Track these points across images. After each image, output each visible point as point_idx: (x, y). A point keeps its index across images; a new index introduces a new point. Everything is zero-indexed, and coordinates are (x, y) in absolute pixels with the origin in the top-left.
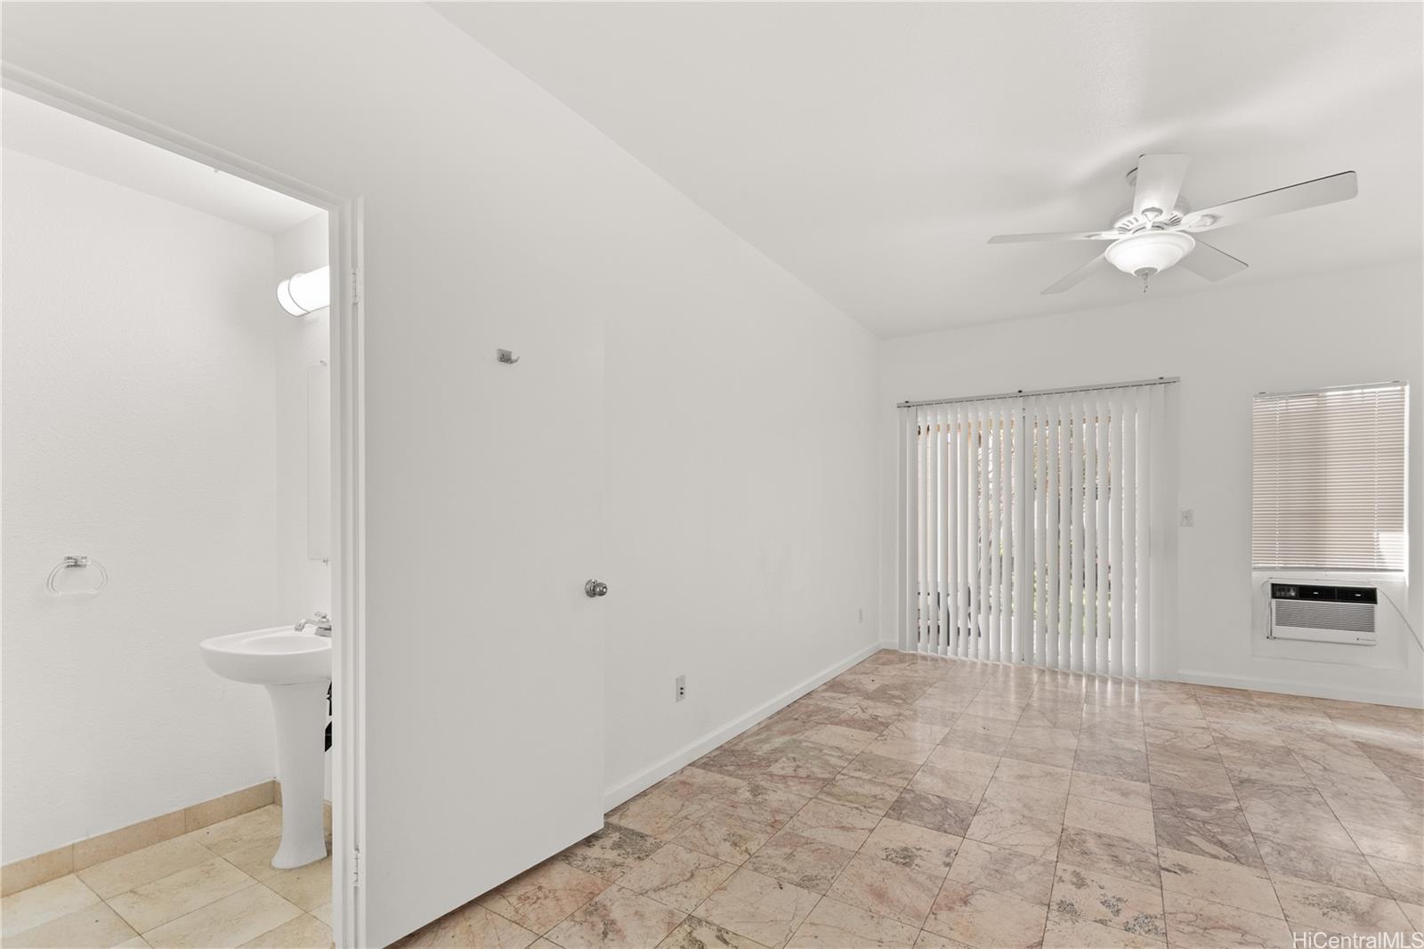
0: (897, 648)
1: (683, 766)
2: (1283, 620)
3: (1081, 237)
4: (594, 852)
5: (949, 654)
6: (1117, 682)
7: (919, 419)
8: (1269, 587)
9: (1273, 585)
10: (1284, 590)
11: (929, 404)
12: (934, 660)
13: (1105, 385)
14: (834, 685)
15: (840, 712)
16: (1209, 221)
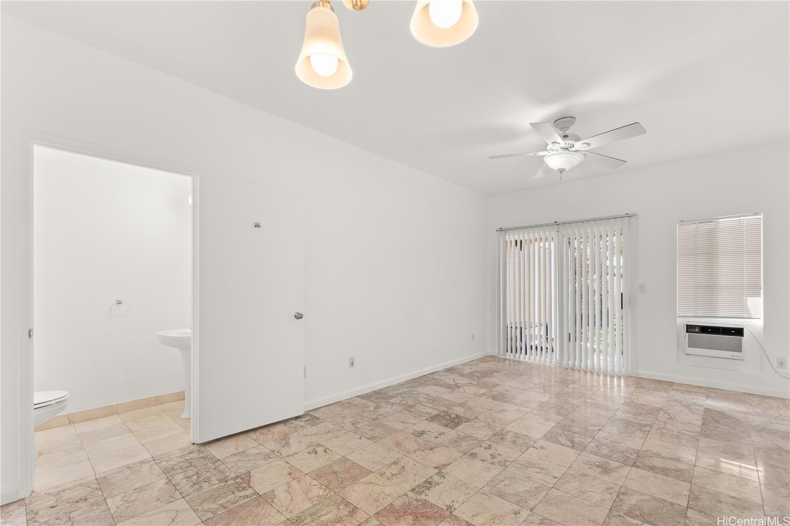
0: (497, 355)
1: (352, 397)
2: (691, 344)
3: (532, 154)
4: (297, 422)
5: (521, 359)
6: (605, 376)
7: (507, 237)
8: (686, 326)
9: (687, 325)
10: (692, 328)
11: (511, 229)
12: (514, 361)
13: (598, 218)
14: (451, 370)
15: (442, 380)
16: (586, 146)
